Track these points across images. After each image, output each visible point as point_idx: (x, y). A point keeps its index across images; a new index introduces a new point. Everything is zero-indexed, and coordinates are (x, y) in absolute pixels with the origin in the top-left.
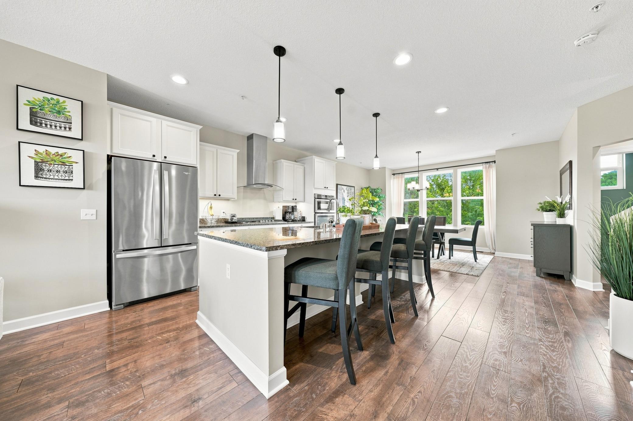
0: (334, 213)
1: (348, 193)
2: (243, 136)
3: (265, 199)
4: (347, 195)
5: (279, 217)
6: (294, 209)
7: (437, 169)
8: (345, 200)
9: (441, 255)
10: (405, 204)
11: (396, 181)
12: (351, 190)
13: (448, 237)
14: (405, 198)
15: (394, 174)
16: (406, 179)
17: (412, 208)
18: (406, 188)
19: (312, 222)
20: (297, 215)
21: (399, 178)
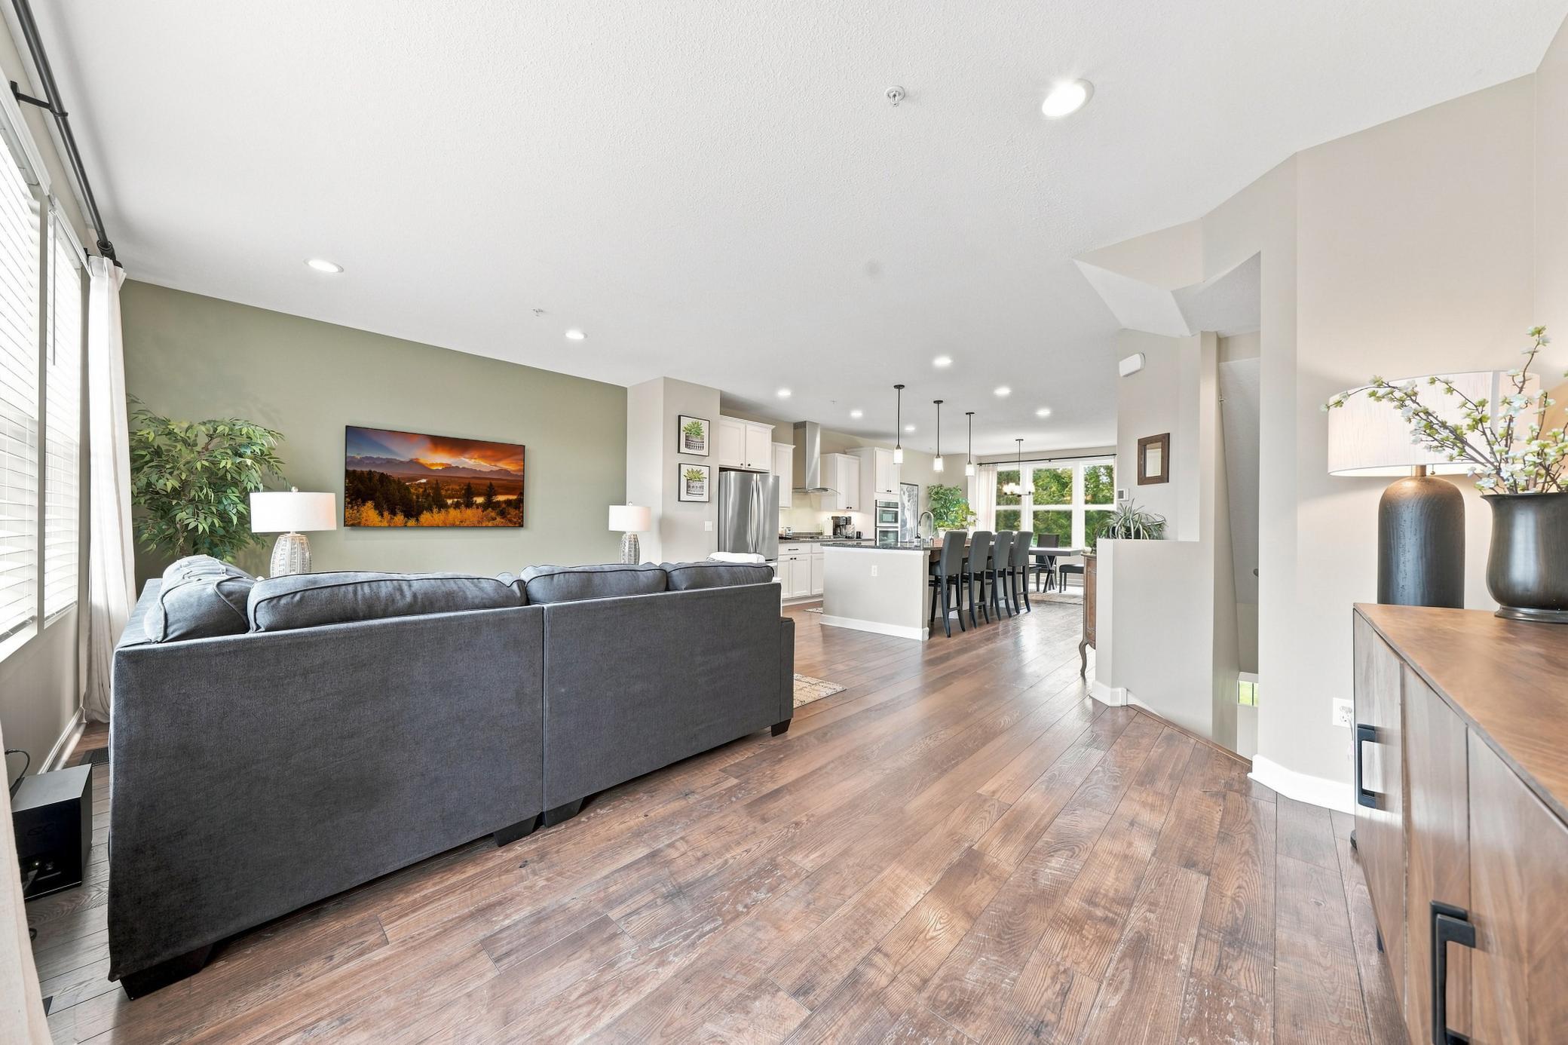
0: (897, 527)
1: (909, 496)
2: (790, 423)
3: (811, 506)
4: (907, 499)
5: (828, 531)
6: (848, 521)
7: (1050, 460)
8: (904, 508)
9: (1050, 589)
10: (998, 515)
11: (984, 475)
12: (913, 490)
13: (1061, 561)
14: (998, 504)
15: (981, 464)
16: (1000, 474)
17: (1009, 519)
18: (999, 491)
19: (871, 540)
20: (850, 530)
21: (988, 471)
